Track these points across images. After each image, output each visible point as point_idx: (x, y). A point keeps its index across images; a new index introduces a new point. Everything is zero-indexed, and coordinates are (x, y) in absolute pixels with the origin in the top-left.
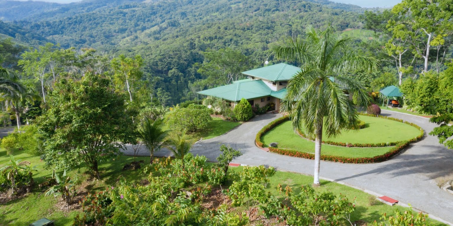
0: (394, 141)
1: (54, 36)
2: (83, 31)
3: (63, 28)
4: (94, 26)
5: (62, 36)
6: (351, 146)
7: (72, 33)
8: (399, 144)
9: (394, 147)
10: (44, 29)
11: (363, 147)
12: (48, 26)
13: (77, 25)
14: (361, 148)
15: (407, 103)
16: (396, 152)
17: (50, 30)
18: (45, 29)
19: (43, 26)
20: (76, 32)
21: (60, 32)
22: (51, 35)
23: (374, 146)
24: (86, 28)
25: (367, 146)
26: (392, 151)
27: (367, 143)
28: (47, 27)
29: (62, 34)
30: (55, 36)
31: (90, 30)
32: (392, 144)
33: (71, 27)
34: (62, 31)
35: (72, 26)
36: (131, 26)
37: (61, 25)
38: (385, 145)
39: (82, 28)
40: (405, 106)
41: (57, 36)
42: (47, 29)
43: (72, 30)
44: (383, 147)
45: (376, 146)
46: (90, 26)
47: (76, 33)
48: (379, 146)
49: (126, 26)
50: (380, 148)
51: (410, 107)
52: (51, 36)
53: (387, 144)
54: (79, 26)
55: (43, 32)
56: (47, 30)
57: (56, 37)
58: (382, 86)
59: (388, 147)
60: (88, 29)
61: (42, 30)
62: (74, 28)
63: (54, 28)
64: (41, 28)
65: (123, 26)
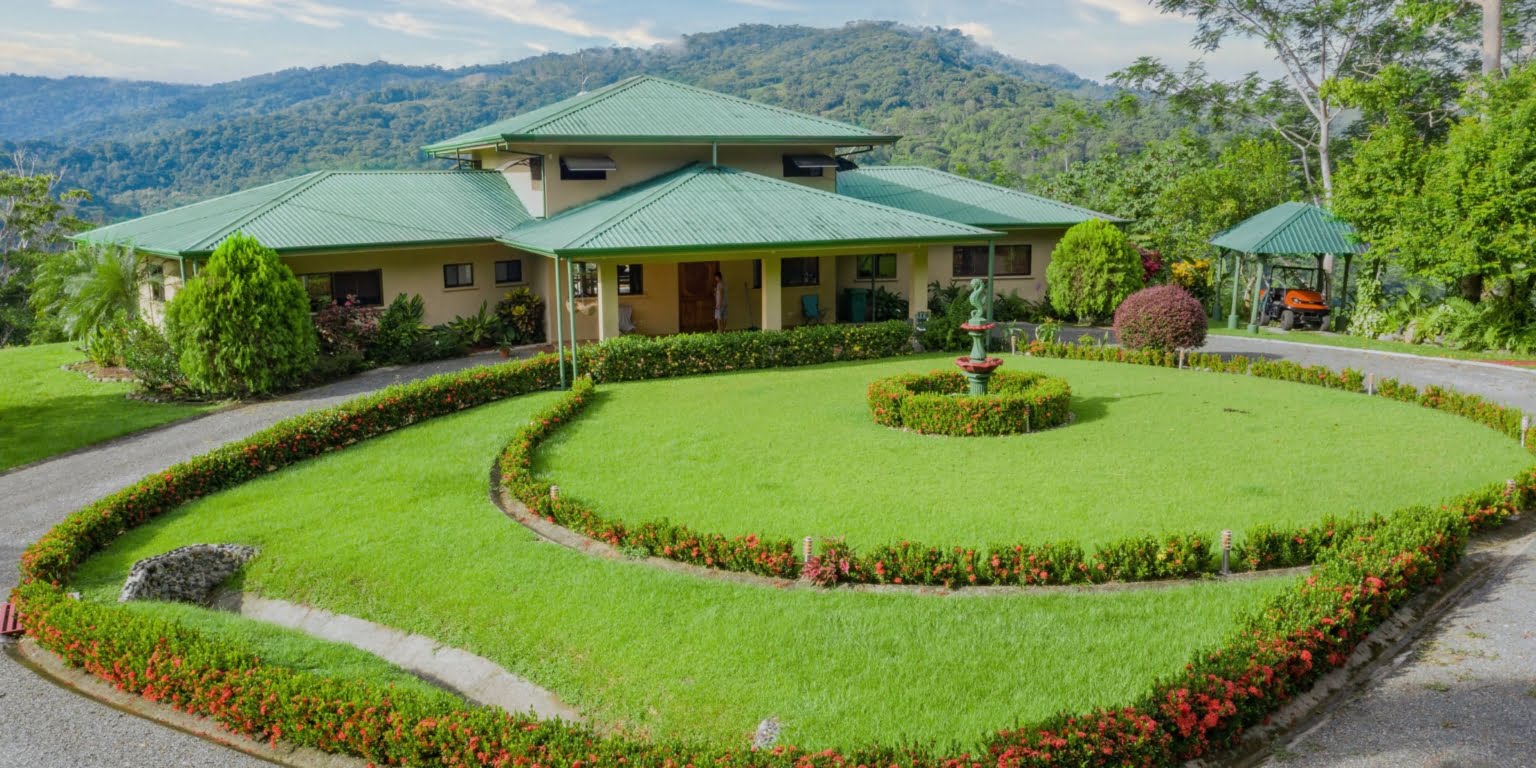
0: (1296, 520)
1: (138, 192)
2: (240, 175)
3: (171, 164)
4: (277, 160)
5: (168, 193)
6: (841, 570)
7: (200, 182)
8: (1355, 543)
9: (1291, 581)
10: (104, 168)
11: (960, 581)
12: (119, 158)
13: (222, 157)
14: (946, 595)
15: (1376, 299)
16: (1322, 650)
17: (125, 172)
18: (109, 167)
19: (104, 158)
20: (214, 177)
21: (162, 180)
22: (126, 188)
23: (1078, 577)
24: (252, 165)
25: (1005, 570)
26: (1273, 646)
27: (1011, 541)
28: (115, 164)
29: (166, 185)
30: (143, 192)
31: (263, 171)
32: (1274, 553)
33: (200, 161)
34: (167, 177)
35: (204, 158)
36: (406, 158)
37: (167, 156)
38: (1199, 564)
39: (239, 165)
40: (1365, 316)
41: (149, 191)
42: (114, 169)
43: (203, 171)
44: (1169, 588)
45: (1098, 579)
46: (265, 159)
47: (215, 182)
48: (1130, 577)
49: (387, 158)
50: (1140, 590)
51: (1403, 315)
52: (129, 193)
53: (1217, 549)
54: (227, 159)
55: (100, 180)
56: (116, 174)
57: (146, 196)
58: (1221, 212)
59: (1234, 582)
60: (256, 169)
61: (98, 172)
62: (209, 167)
63: (142, 164)
64: (96, 164)
65: (379, 159)
